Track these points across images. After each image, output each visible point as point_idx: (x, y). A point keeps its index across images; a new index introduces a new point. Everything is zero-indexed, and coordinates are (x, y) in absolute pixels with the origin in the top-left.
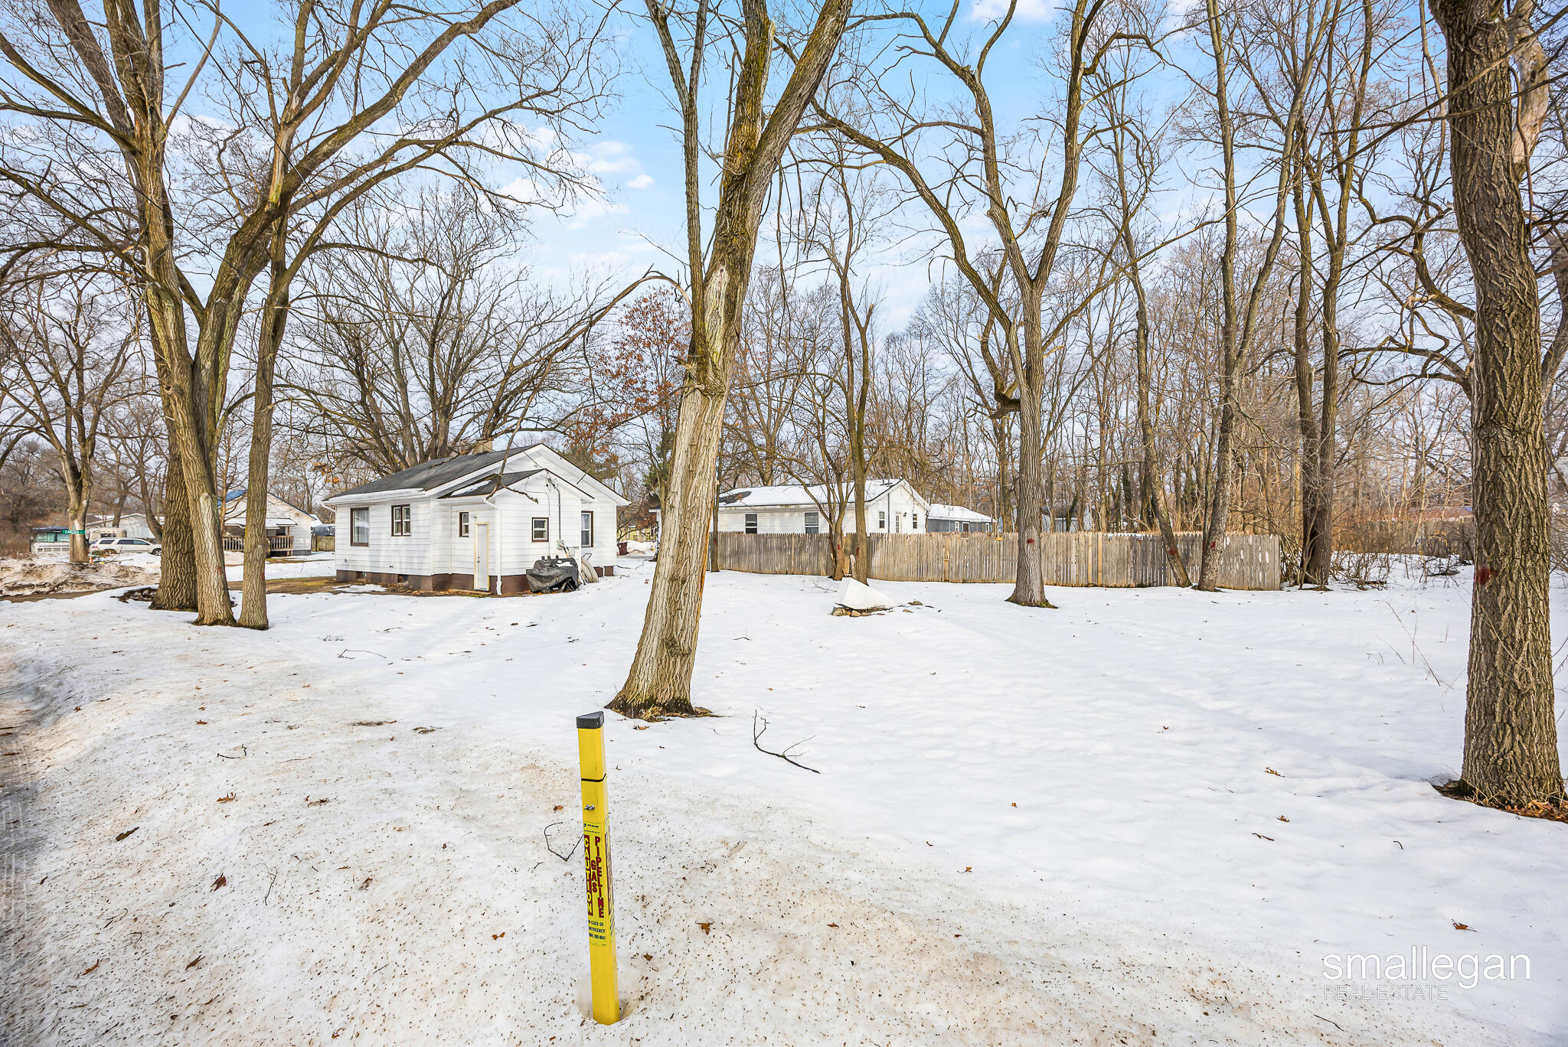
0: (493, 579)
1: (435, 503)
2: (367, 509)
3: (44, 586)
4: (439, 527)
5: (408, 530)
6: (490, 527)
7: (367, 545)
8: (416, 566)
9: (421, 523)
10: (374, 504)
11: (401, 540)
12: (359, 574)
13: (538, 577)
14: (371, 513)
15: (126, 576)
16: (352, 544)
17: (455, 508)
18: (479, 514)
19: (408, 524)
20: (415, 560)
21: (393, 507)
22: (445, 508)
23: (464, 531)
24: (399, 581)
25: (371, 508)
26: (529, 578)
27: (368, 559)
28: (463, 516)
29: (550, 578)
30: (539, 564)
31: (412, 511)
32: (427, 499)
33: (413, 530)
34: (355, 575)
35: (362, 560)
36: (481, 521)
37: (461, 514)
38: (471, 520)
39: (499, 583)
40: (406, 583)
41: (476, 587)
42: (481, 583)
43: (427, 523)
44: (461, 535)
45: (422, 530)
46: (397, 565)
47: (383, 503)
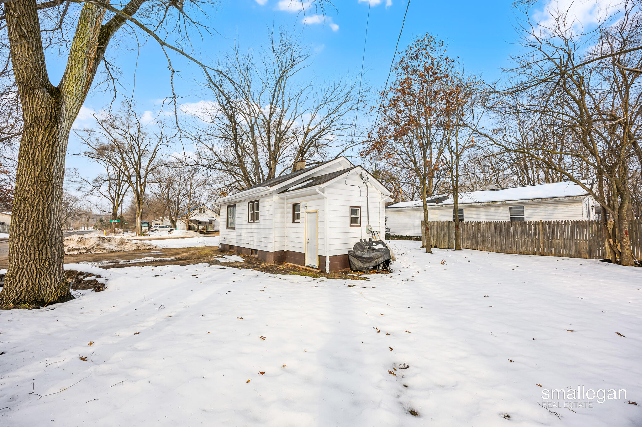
0: (322, 259)
1: (276, 198)
2: (234, 206)
3: (84, 249)
4: (279, 215)
5: (258, 218)
6: (320, 214)
7: (234, 228)
8: (263, 244)
9: (266, 213)
10: (239, 202)
11: (254, 225)
12: (231, 247)
13: (359, 258)
14: (237, 208)
15: (122, 244)
16: (228, 228)
17: (289, 201)
18: (309, 204)
19: (258, 214)
20: (263, 240)
21: (249, 203)
22: (282, 201)
23: (296, 218)
24: (252, 253)
25: (237, 204)
26: (352, 259)
27: (235, 237)
28: (296, 207)
29: (370, 259)
30: (359, 246)
31: (260, 205)
32: (270, 195)
33: (261, 218)
34: (228, 247)
35: (232, 238)
36: (310, 209)
37: (294, 205)
38: (302, 210)
39: (328, 262)
40: (256, 256)
41: (306, 264)
42: (311, 261)
43: (271, 212)
44: (293, 221)
45: (267, 218)
46: (251, 243)
47: (243, 201)
